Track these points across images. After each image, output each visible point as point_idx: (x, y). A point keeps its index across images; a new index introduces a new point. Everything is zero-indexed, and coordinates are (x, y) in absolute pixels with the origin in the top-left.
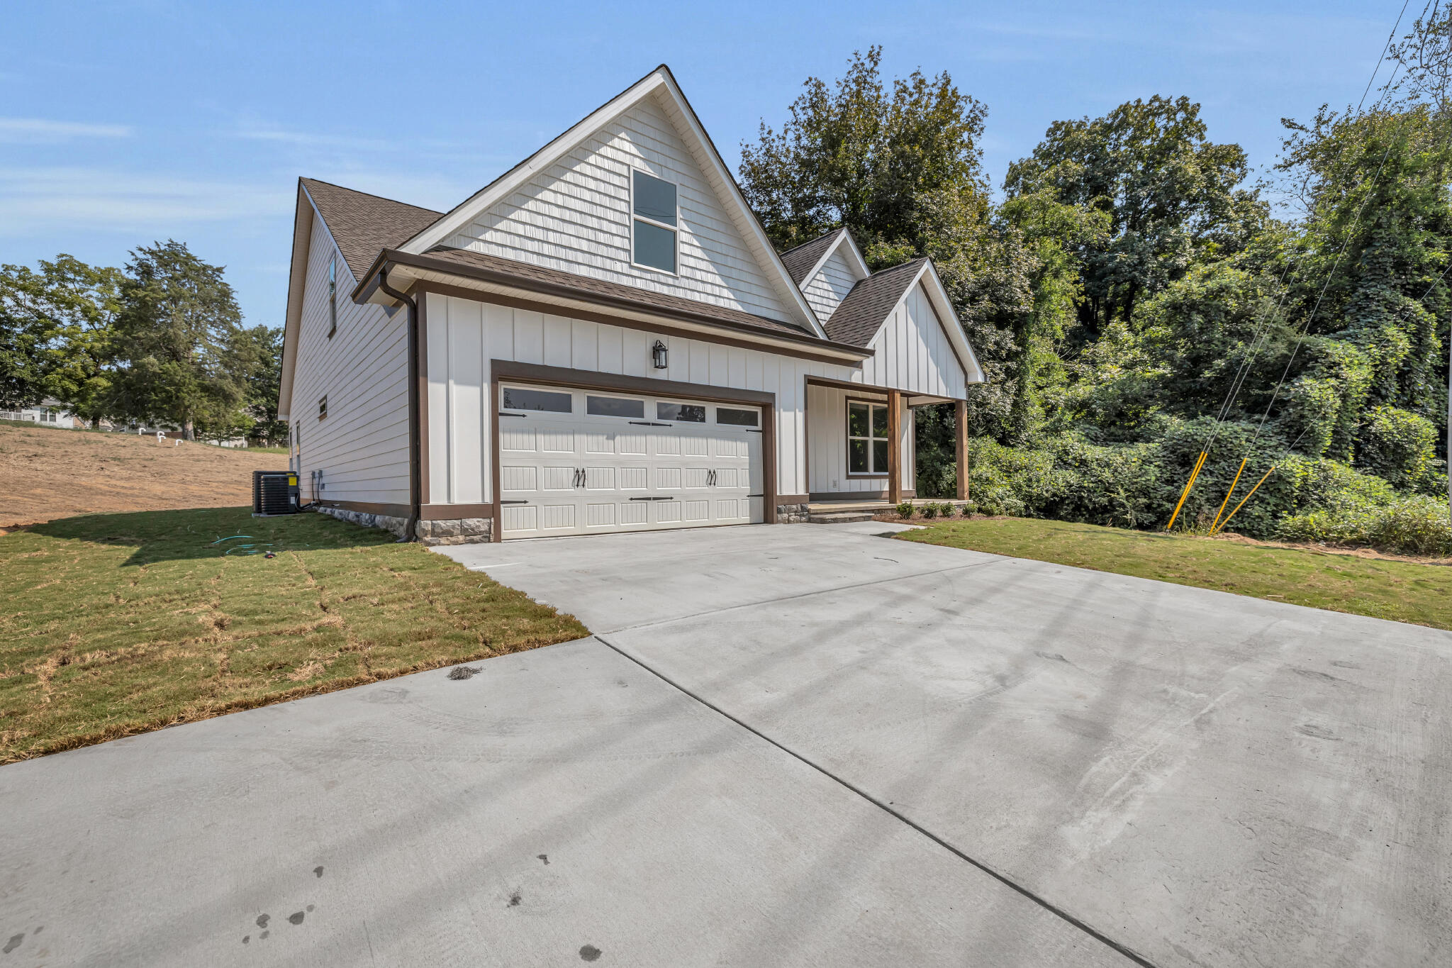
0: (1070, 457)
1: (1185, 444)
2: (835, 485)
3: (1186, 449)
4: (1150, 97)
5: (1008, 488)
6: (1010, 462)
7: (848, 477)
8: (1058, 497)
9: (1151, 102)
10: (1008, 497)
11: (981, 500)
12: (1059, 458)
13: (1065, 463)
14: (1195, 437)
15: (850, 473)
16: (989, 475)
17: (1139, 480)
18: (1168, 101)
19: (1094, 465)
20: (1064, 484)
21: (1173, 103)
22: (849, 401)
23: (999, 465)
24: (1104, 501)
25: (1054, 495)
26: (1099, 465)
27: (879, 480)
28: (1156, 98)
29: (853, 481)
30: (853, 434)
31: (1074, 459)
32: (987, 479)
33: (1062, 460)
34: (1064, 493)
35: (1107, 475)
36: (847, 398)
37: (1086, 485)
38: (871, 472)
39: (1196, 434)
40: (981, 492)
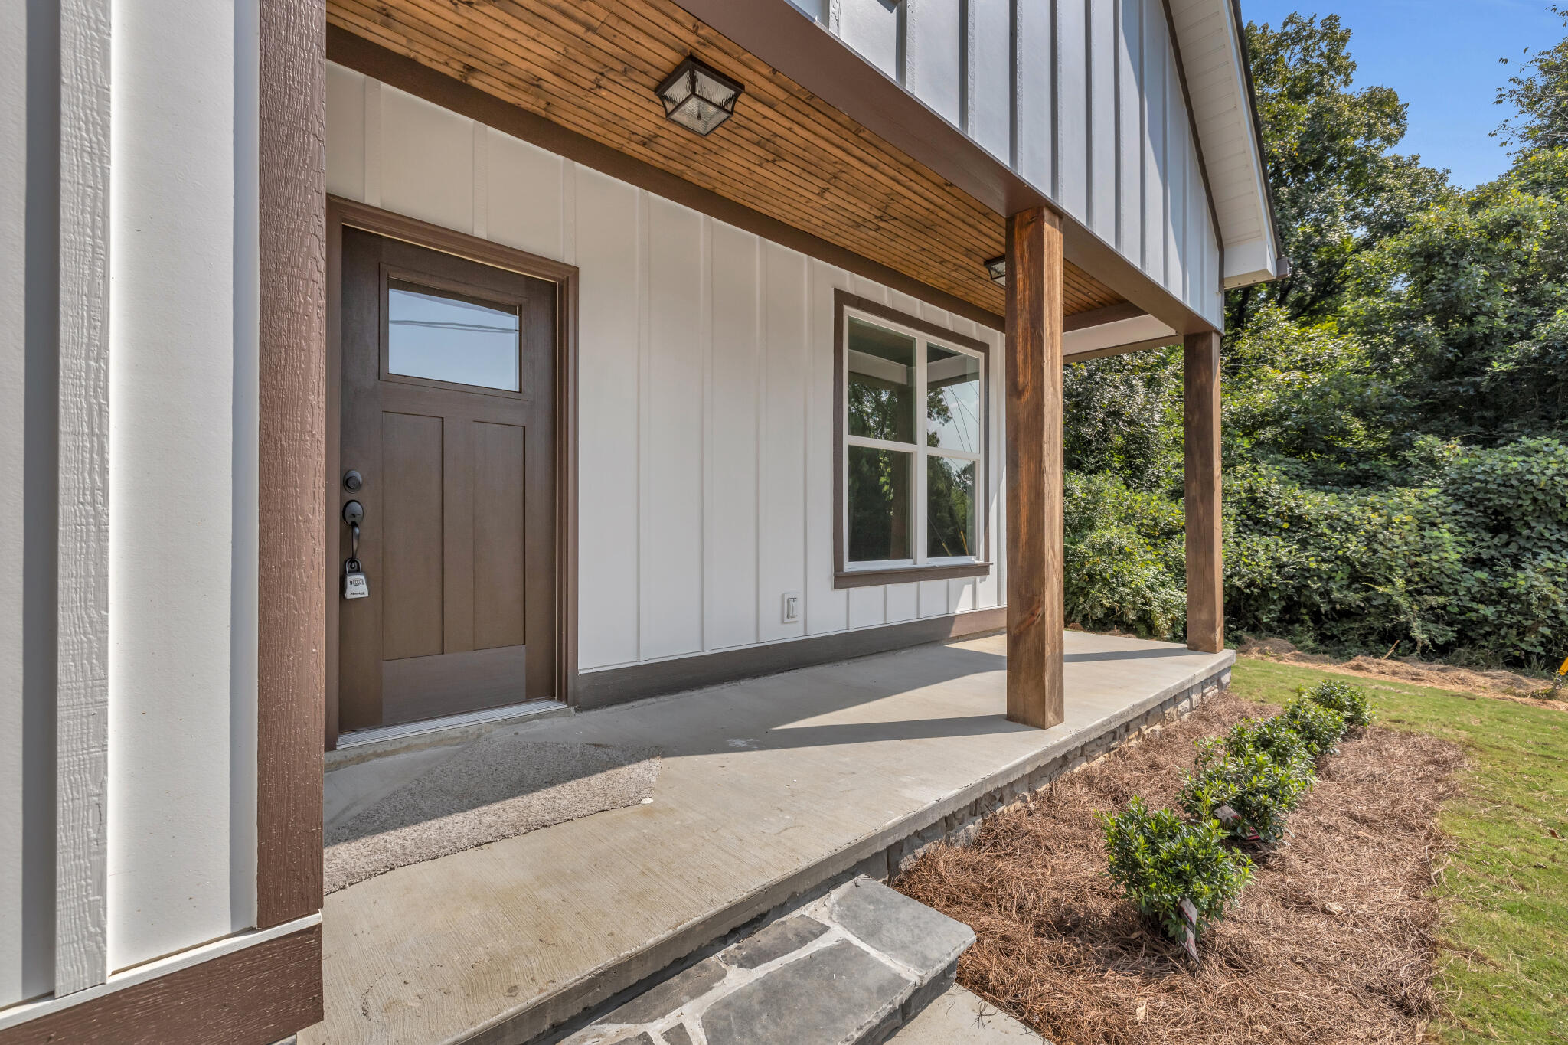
0: (1269, 512)
1: (1502, 489)
2: (788, 614)
3: (1505, 501)
4: (1284, 18)
5: (1161, 567)
6: (1154, 519)
7: (842, 580)
8: (1257, 586)
9: (1285, 25)
10: (1163, 584)
11: (1113, 590)
12: (1244, 512)
13: (1257, 521)
14: (1529, 477)
15: (849, 566)
16: (1125, 541)
17: (1424, 558)
18: (1311, 21)
19: (1323, 528)
20: (1269, 563)
21: (1317, 26)
22: (849, 312)
23: (1136, 523)
24: (1355, 598)
25: (1251, 584)
26: (1330, 526)
27: (942, 583)
28: (1291, 20)
29: (859, 594)
30: (859, 427)
31: (1278, 514)
32: (1121, 550)
33: (1249, 518)
34: (1270, 579)
35: (1354, 546)
36: (842, 298)
37: (1313, 565)
38: (921, 557)
39: (1529, 472)
40: (1112, 576)
